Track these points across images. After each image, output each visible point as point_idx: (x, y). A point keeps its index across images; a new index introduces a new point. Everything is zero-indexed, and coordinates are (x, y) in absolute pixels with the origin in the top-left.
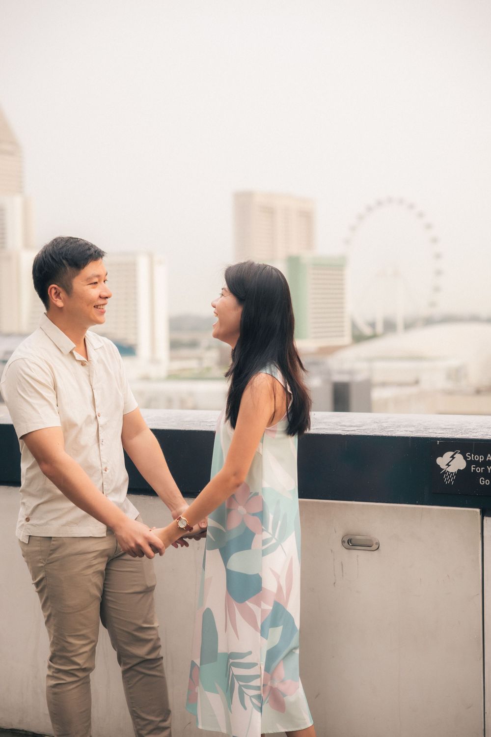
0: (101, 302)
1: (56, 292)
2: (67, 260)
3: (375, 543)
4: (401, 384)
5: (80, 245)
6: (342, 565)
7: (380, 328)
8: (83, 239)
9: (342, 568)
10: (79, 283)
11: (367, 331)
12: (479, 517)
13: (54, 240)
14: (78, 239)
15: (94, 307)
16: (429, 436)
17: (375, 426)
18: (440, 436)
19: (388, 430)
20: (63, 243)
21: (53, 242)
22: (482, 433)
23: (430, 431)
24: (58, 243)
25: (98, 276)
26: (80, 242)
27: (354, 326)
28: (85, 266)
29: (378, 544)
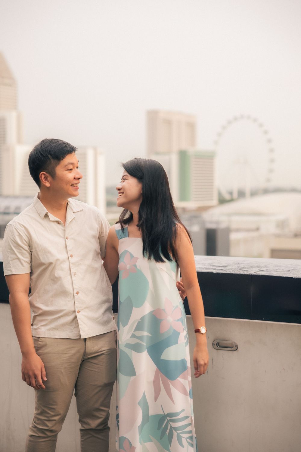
0: (76, 182)
1: (45, 177)
2: (51, 155)
3: (235, 345)
4: (248, 230)
5: (60, 144)
7: (235, 195)
8: (61, 140)
9: (213, 362)
10: (60, 170)
11: (227, 197)
13: (42, 141)
14: (57, 140)
15: (71, 185)
17: (235, 267)
20: (48, 143)
21: (41, 143)
24: (45, 144)
25: (72, 164)
26: (59, 142)
27: (220, 194)
28: (64, 157)
29: (237, 346)
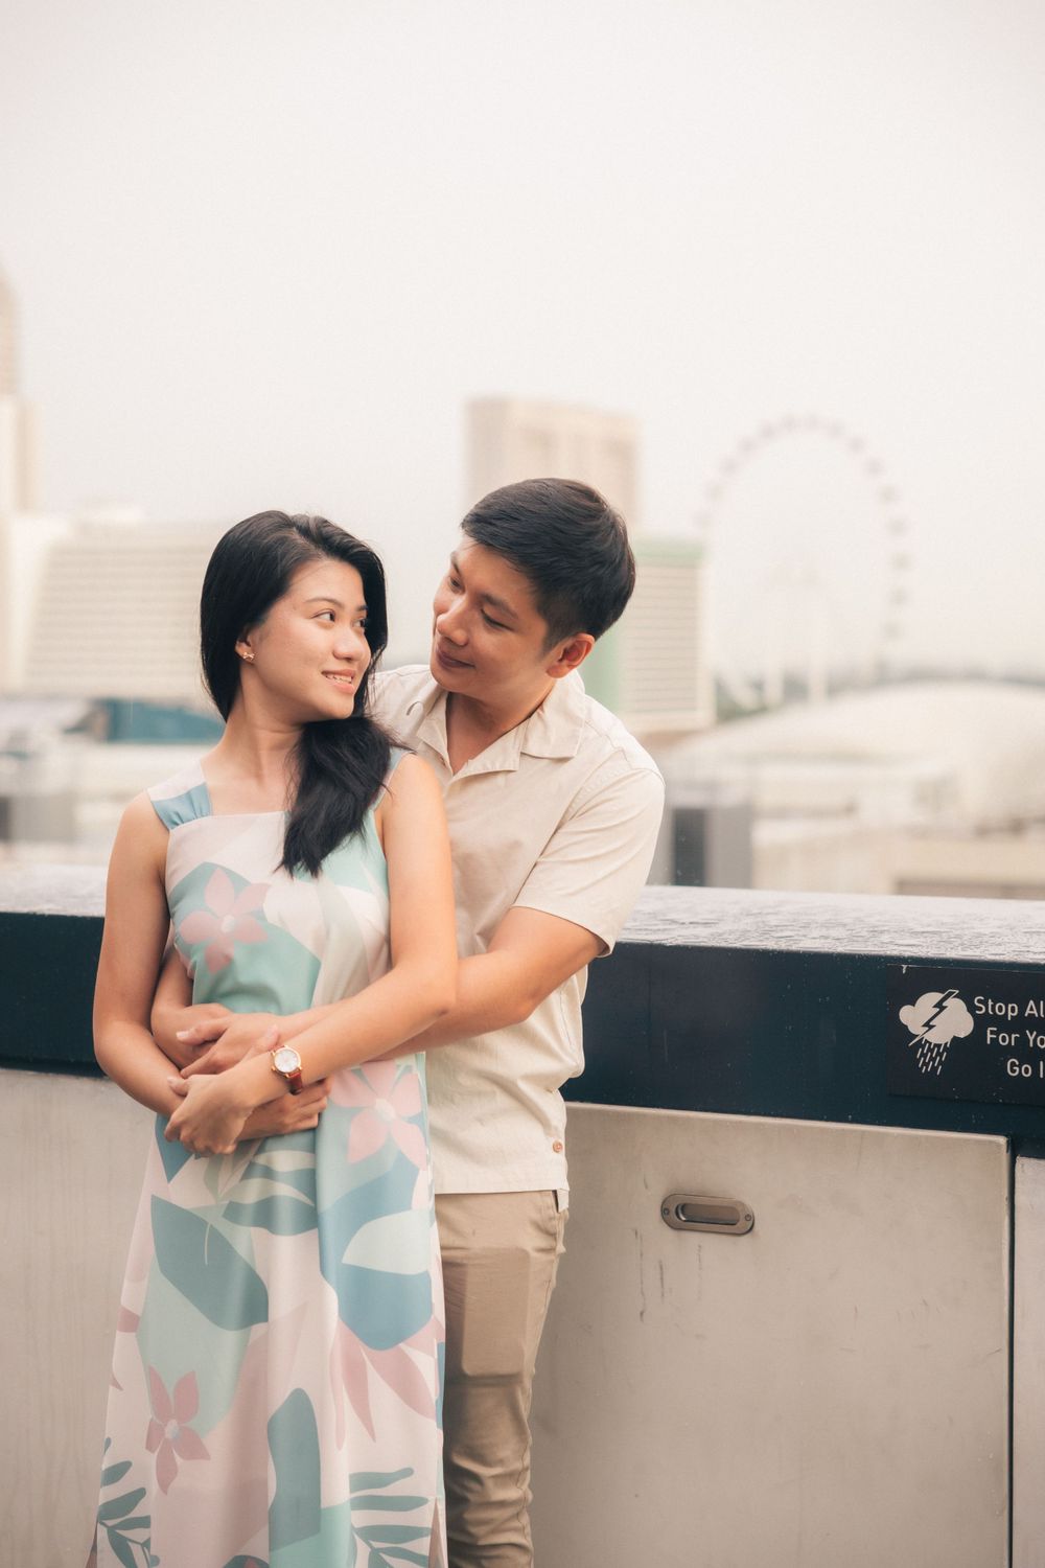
3: (742, 1217)
4: (818, 813)
6: (661, 1268)
7: (774, 692)
9: (662, 1274)
11: (745, 697)
12: (1004, 1157)
16: (882, 953)
17: (748, 923)
18: (908, 952)
19: (779, 935)
22: (1015, 947)
23: (885, 938)
27: (720, 689)
29: (750, 1217)
